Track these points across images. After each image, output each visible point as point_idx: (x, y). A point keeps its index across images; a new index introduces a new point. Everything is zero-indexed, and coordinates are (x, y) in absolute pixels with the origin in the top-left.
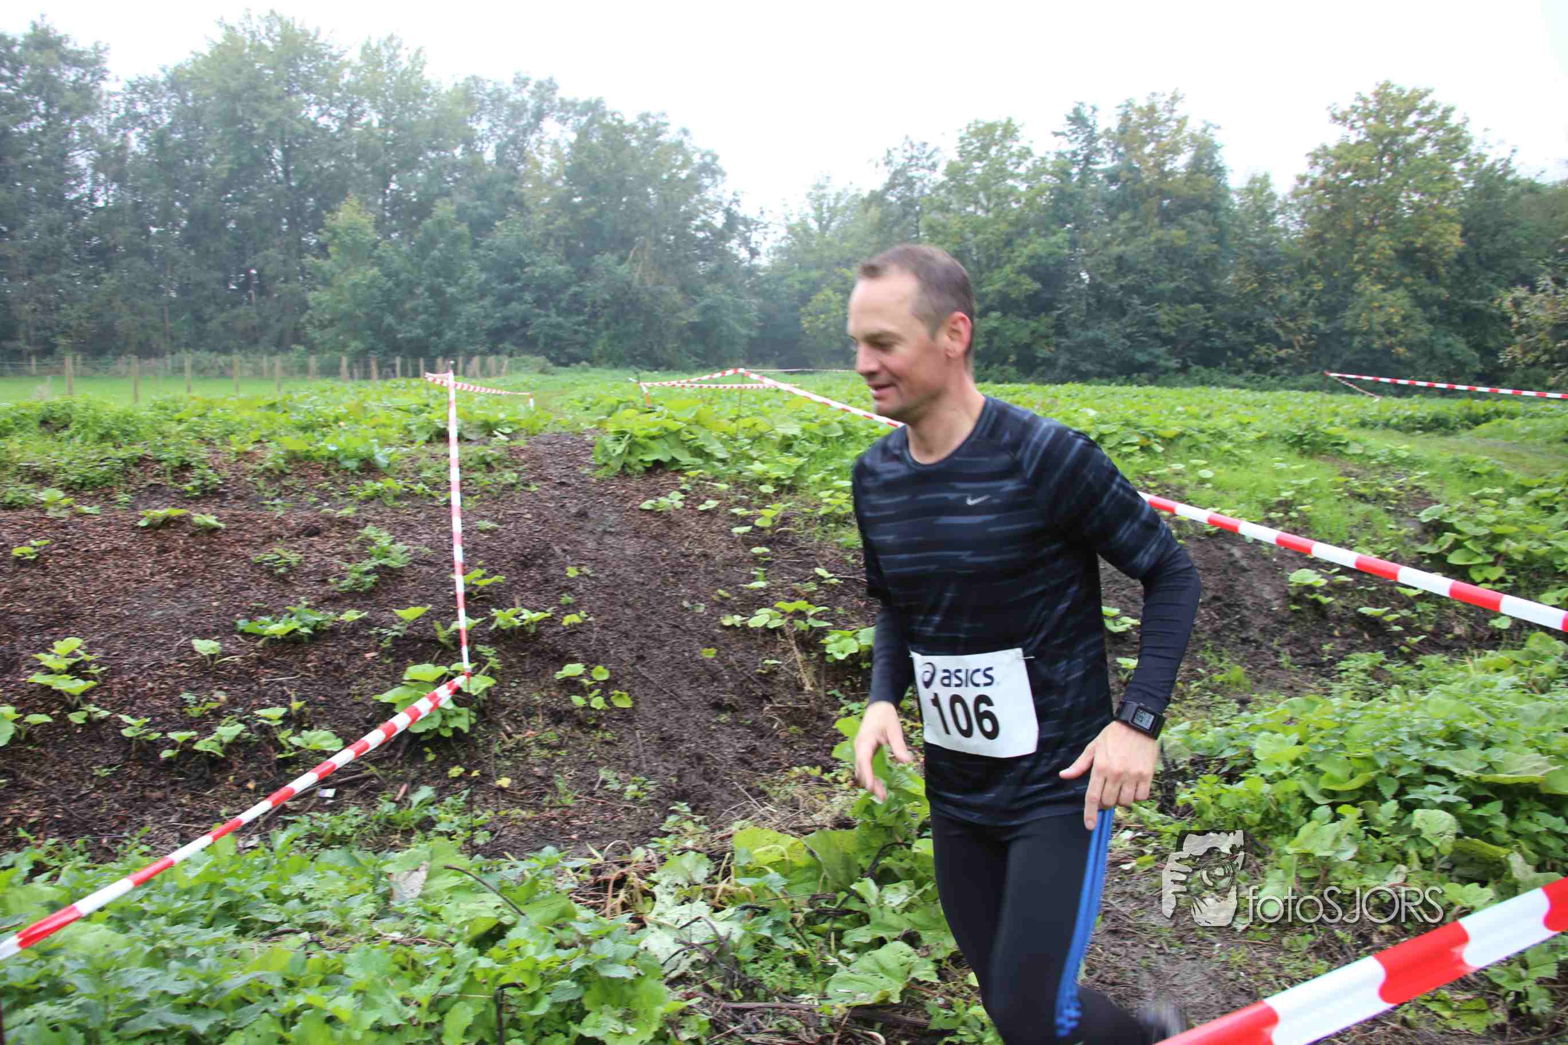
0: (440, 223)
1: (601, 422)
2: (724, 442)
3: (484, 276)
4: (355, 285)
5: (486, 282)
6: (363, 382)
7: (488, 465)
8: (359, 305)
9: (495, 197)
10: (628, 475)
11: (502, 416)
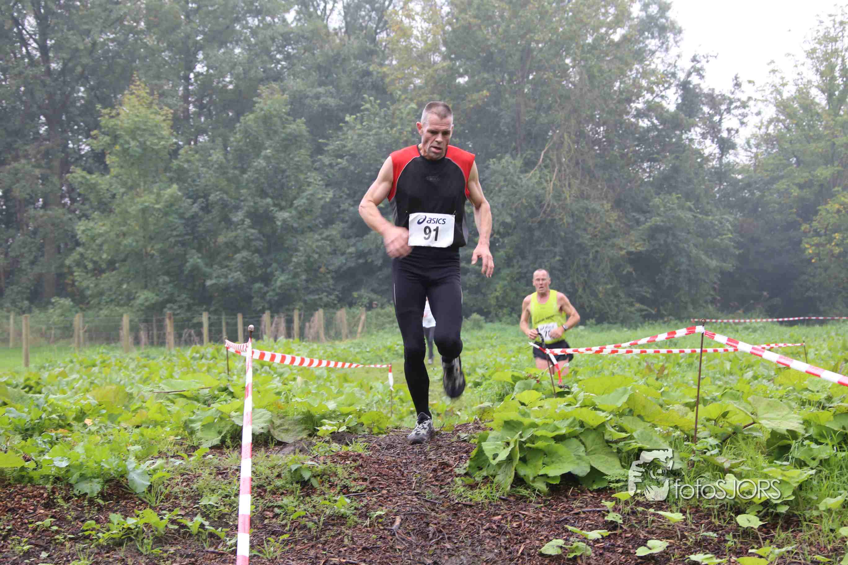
0: (266, 120)
1: (484, 411)
2: (675, 444)
3: (330, 194)
4: (144, 211)
5: (334, 202)
6: (153, 351)
7: (305, 484)
8: (151, 238)
9: (344, 81)
10: (522, 497)
11: (331, 405)
